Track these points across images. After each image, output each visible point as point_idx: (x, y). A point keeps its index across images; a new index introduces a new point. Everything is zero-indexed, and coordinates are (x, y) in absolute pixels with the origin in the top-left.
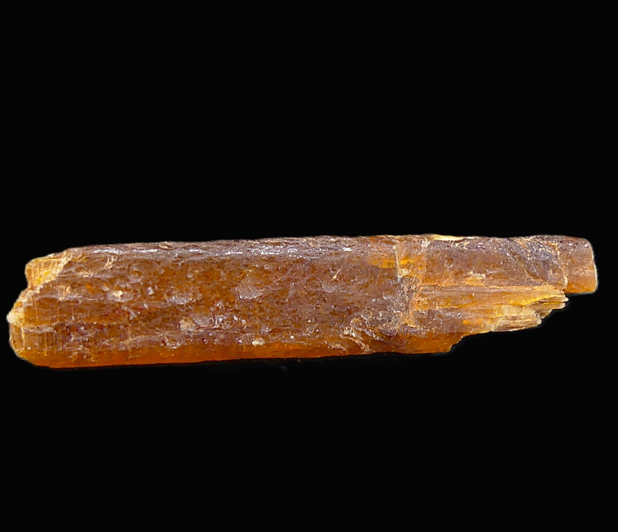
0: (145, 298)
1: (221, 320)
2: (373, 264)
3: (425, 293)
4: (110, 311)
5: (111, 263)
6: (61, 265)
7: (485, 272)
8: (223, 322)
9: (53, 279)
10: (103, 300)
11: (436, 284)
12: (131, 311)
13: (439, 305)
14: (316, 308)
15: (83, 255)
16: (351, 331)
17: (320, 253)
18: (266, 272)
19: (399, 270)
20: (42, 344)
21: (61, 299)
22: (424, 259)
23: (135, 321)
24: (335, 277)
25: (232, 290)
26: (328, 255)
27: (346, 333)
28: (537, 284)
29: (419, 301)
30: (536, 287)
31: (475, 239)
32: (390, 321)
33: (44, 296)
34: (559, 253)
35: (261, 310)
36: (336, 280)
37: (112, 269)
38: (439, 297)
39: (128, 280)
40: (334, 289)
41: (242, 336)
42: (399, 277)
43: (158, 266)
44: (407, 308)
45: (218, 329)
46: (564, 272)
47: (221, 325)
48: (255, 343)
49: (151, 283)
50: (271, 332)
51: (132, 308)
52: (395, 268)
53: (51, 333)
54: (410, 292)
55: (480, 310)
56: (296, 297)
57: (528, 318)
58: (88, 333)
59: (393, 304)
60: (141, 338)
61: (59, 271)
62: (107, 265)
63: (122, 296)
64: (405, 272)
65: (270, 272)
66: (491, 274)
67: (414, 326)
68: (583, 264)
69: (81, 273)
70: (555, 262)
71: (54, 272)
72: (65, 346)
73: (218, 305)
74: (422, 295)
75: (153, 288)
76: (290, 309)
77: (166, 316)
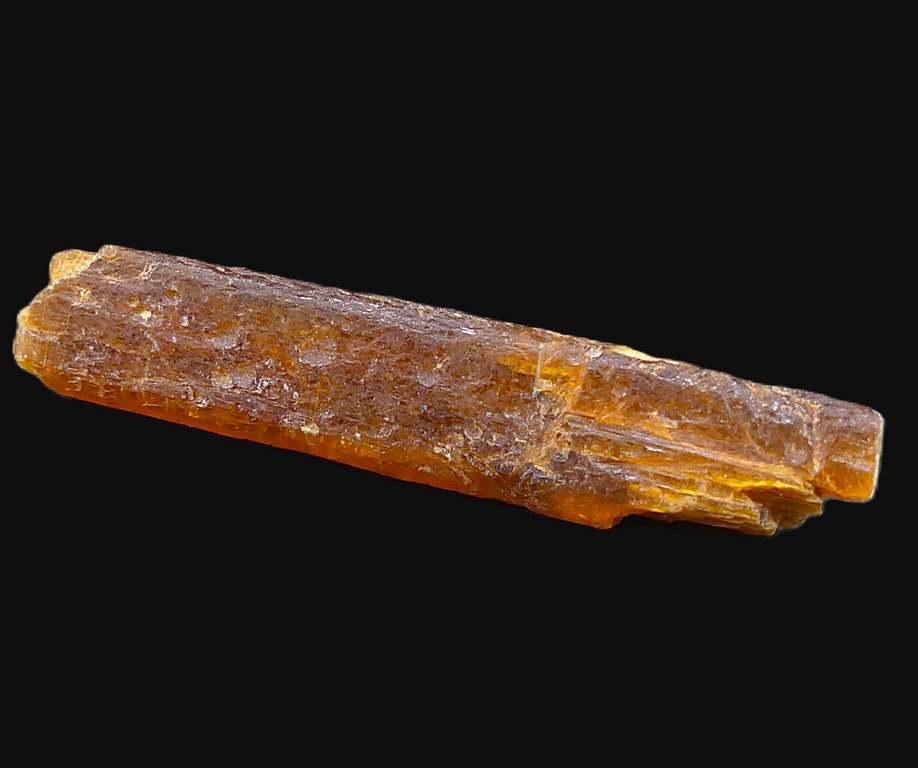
0: (175, 329)
1: (266, 384)
2: (501, 363)
3: (573, 425)
4: (129, 334)
5: (146, 273)
6: (88, 263)
7: (678, 418)
8: (268, 387)
9: (73, 276)
10: (125, 319)
11: (592, 415)
12: (155, 342)
13: (588, 448)
14: (402, 403)
15: (117, 255)
16: (445, 451)
17: (427, 327)
18: (343, 334)
19: (539, 381)
20: (40, 357)
21: (75, 304)
22: (583, 373)
23: (156, 357)
24: (439, 366)
25: (290, 348)
26: (436, 332)
27: (437, 450)
28: (764, 460)
29: (559, 435)
30: (761, 465)
31: (678, 366)
32: (507, 452)
33: (57, 295)
34: (816, 420)
35: (324, 385)
36: (440, 371)
37: (145, 280)
38: (592, 437)
39: (161, 301)
40: (434, 382)
41: (291, 415)
42: (535, 390)
43: (203, 291)
44: (540, 440)
45: (260, 395)
46: (816, 453)
47: (264, 391)
48: (306, 429)
49: (188, 310)
50: (330, 419)
51: (157, 338)
52: (533, 377)
53: (54, 344)
54: (550, 417)
55: (657, 476)
56: (376, 380)
57: (741, 511)
58: (96, 356)
59: (517, 427)
60: (160, 381)
61: (83, 268)
62: (142, 274)
63: (149, 319)
64: (546, 385)
65: (347, 336)
66: (687, 424)
67: (544, 470)
68: (856, 449)
69: (108, 277)
70: (805, 434)
71: (77, 269)
72: (66, 365)
73: (267, 363)
74: (566, 426)
75: (190, 318)
76: (363, 395)
77: (197, 360)
